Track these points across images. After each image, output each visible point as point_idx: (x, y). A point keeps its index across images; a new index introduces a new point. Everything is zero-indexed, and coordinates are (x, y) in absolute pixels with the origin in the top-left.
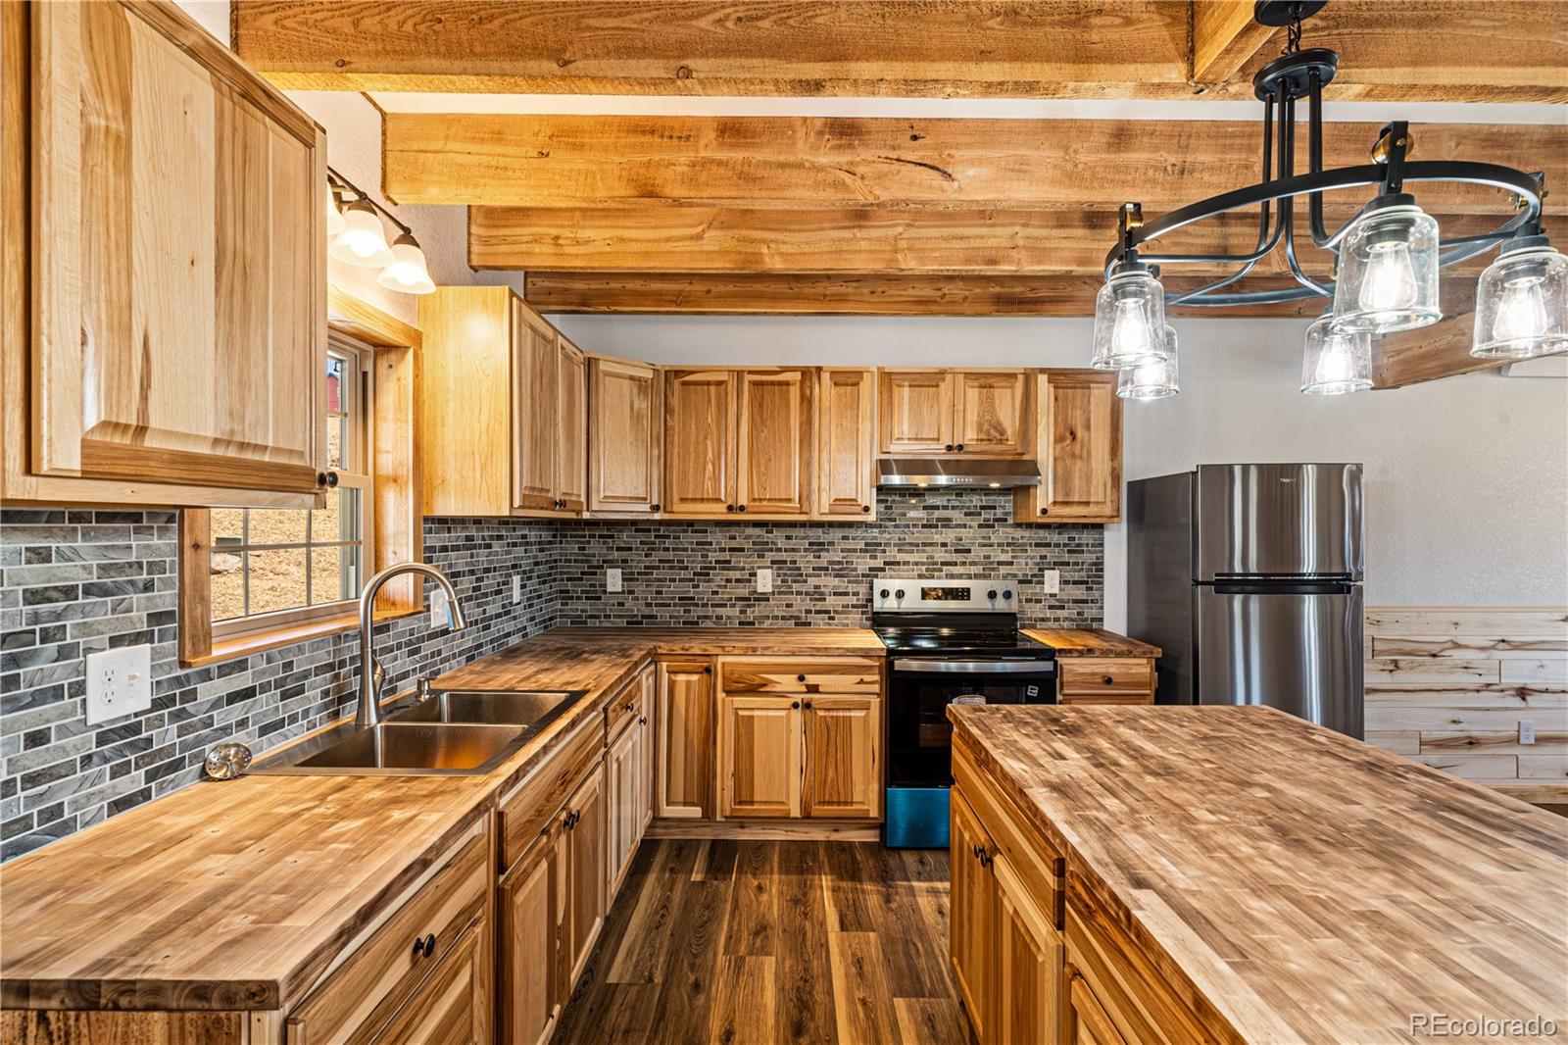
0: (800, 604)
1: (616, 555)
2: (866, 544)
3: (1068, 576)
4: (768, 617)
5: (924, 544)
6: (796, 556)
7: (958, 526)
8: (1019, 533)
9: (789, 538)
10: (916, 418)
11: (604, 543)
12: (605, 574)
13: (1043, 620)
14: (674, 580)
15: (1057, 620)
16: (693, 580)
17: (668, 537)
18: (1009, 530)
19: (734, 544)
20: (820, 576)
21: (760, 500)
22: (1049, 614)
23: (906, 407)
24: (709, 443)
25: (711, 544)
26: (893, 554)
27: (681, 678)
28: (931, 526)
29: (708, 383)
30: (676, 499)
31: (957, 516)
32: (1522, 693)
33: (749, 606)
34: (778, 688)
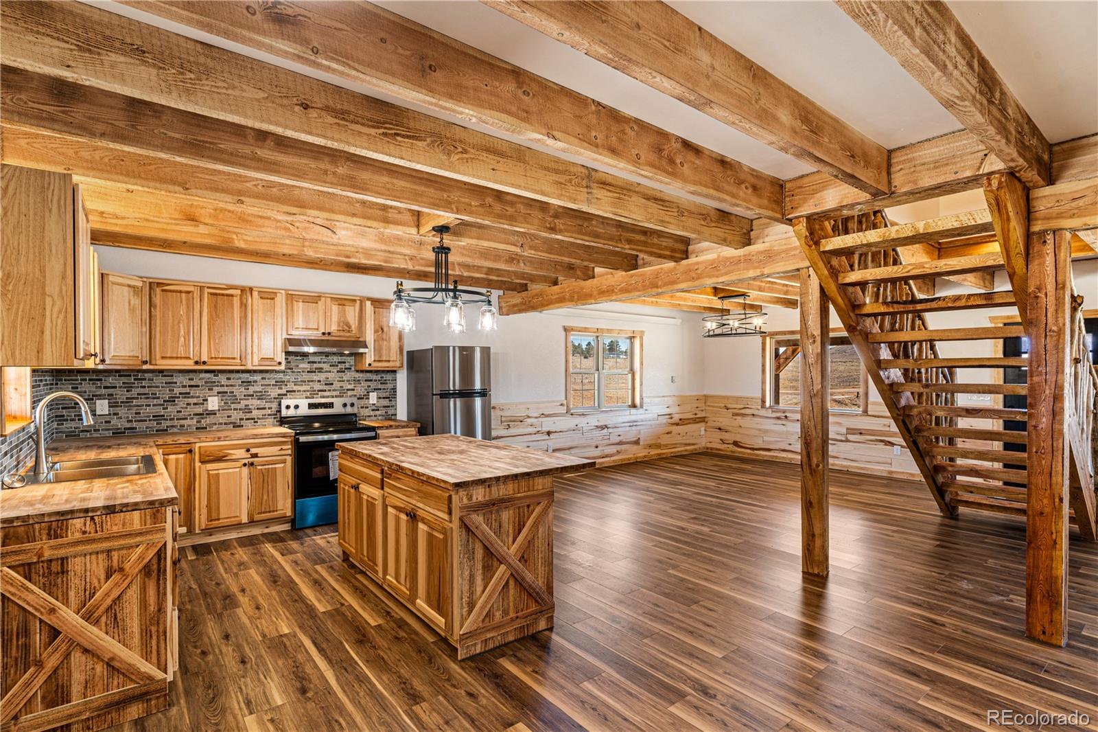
0: (236, 416)
1: (103, 391)
2: (276, 382)
3: (381, 395)
4: (216, 424)
5: (308, 381)
6: (234, 389)
7: (326, 372)
8: (357, 375)
9: (228, 379)
10: (306, 317)
11: (93, 384)
12: (95, 403)
13: (369, 416)
14: (150, 405)
15: (375, 416)
16: (163, 405)
17: (145, 379)
18: (352, 373)
19: (192, 383)
20: (248, 399)
21: (216, 358)
22: (372, 413)
23: (301, 312)
24: (181, 325)
25: (176, 383)
26: (291, 386)
27: (172, 457)
28: (312, 372)
29: (180, 292)
30: (158, 356)
31: (326, 367)
32: (549, 433)
33: (203, 418)
34: (234, 457)
